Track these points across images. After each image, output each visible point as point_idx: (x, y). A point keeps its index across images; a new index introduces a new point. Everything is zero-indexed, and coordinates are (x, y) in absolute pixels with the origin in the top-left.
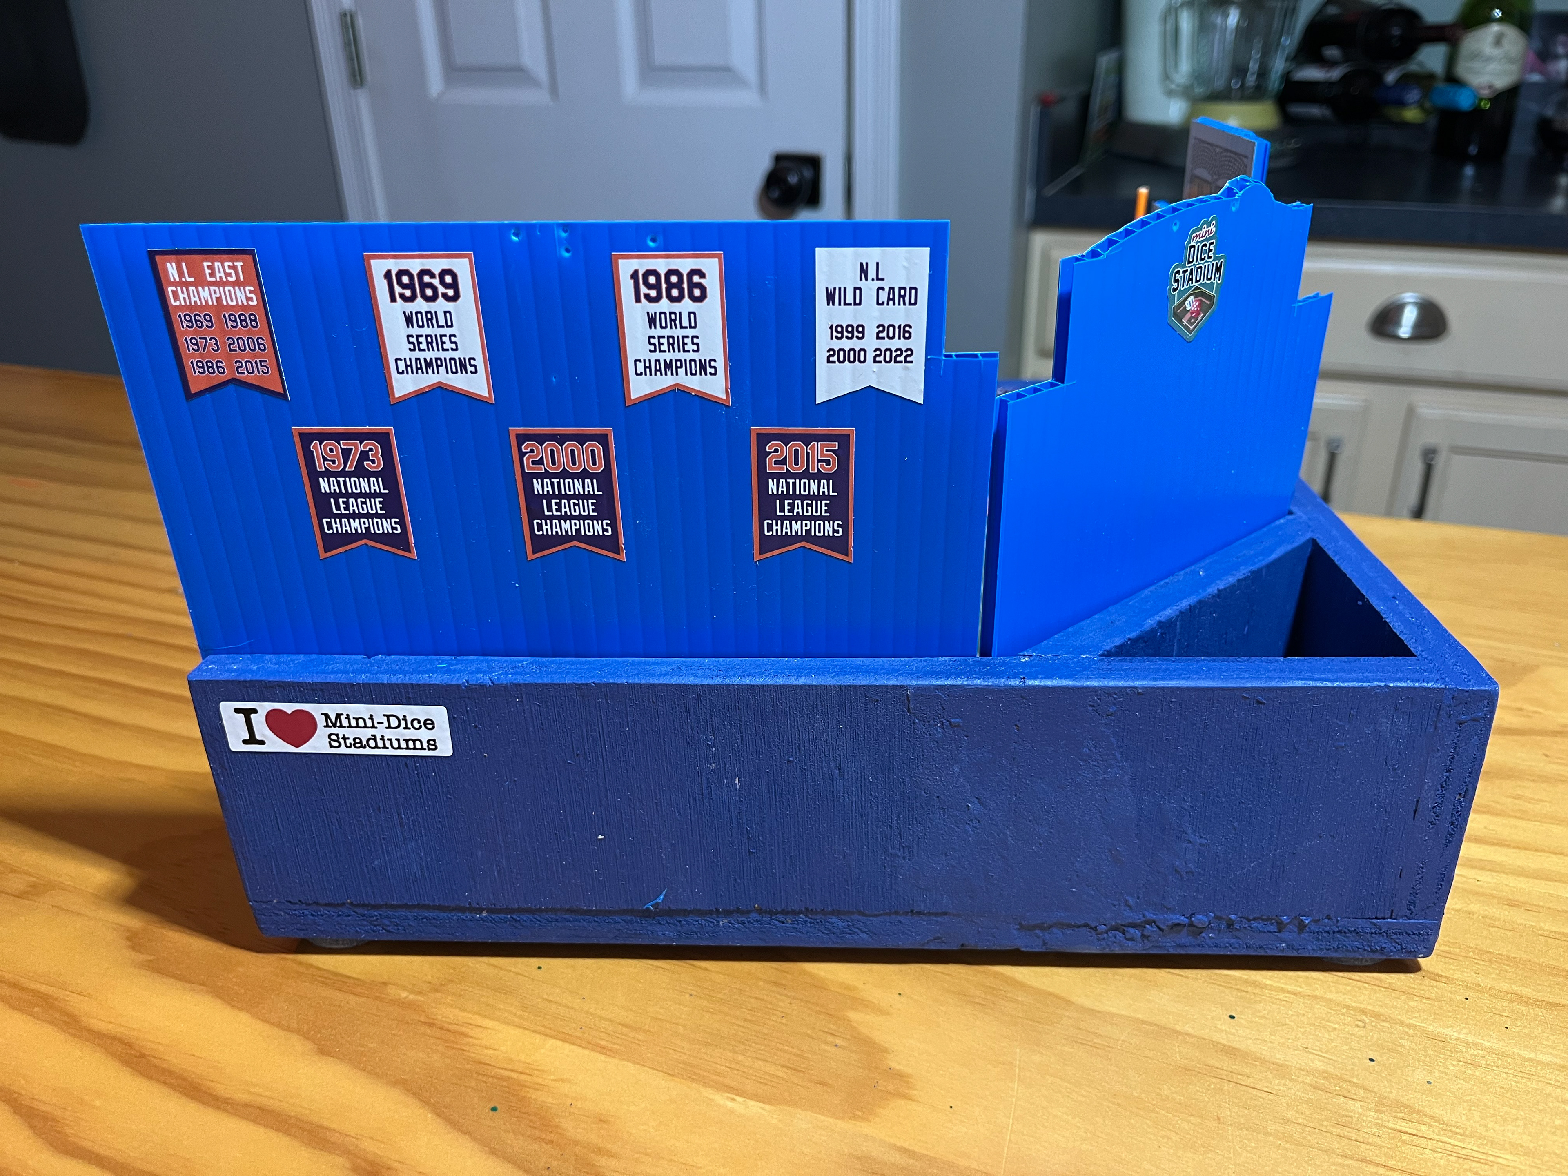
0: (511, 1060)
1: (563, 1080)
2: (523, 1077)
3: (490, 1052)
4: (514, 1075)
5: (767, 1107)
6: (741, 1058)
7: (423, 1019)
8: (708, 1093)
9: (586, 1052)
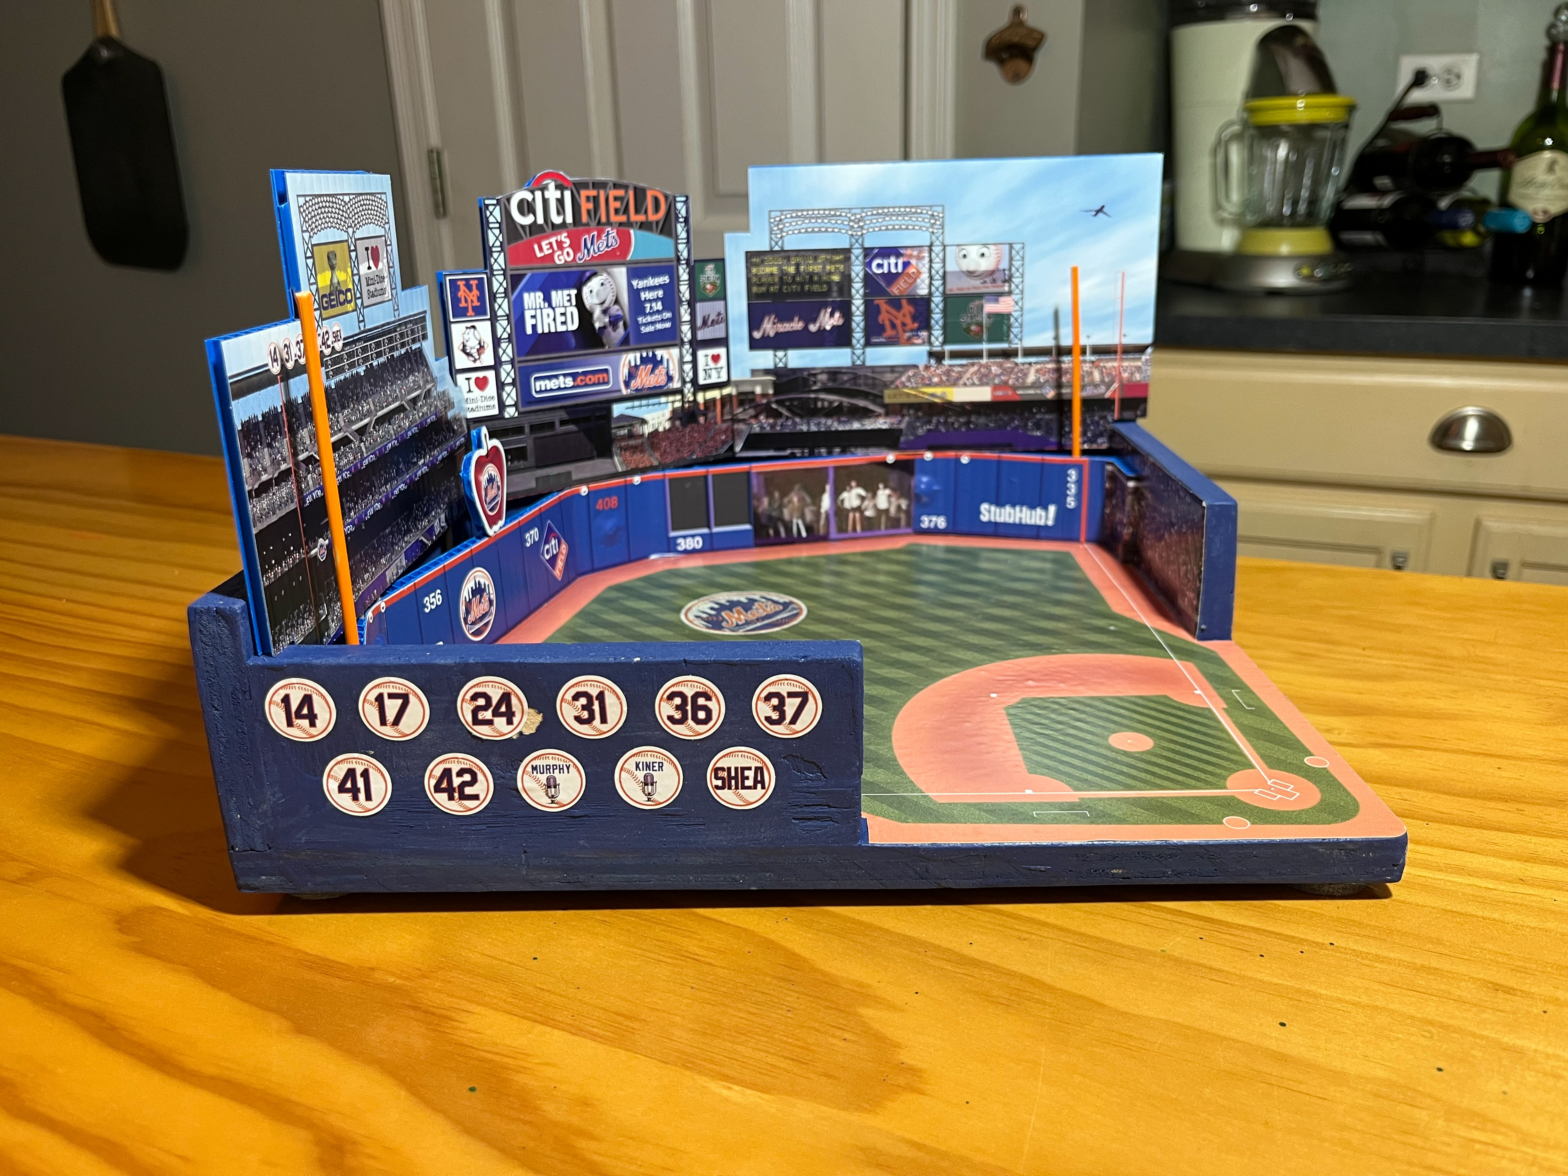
0: (496, 1044)
1: (548, 1064)
2: (509, 1061)
3: (473, 1035)
4: (498, 1058)
5: (766, 1096)
6: (740, 1048)
7: (407, 1003)
8: (702, 1081)
9: (576, 1038)
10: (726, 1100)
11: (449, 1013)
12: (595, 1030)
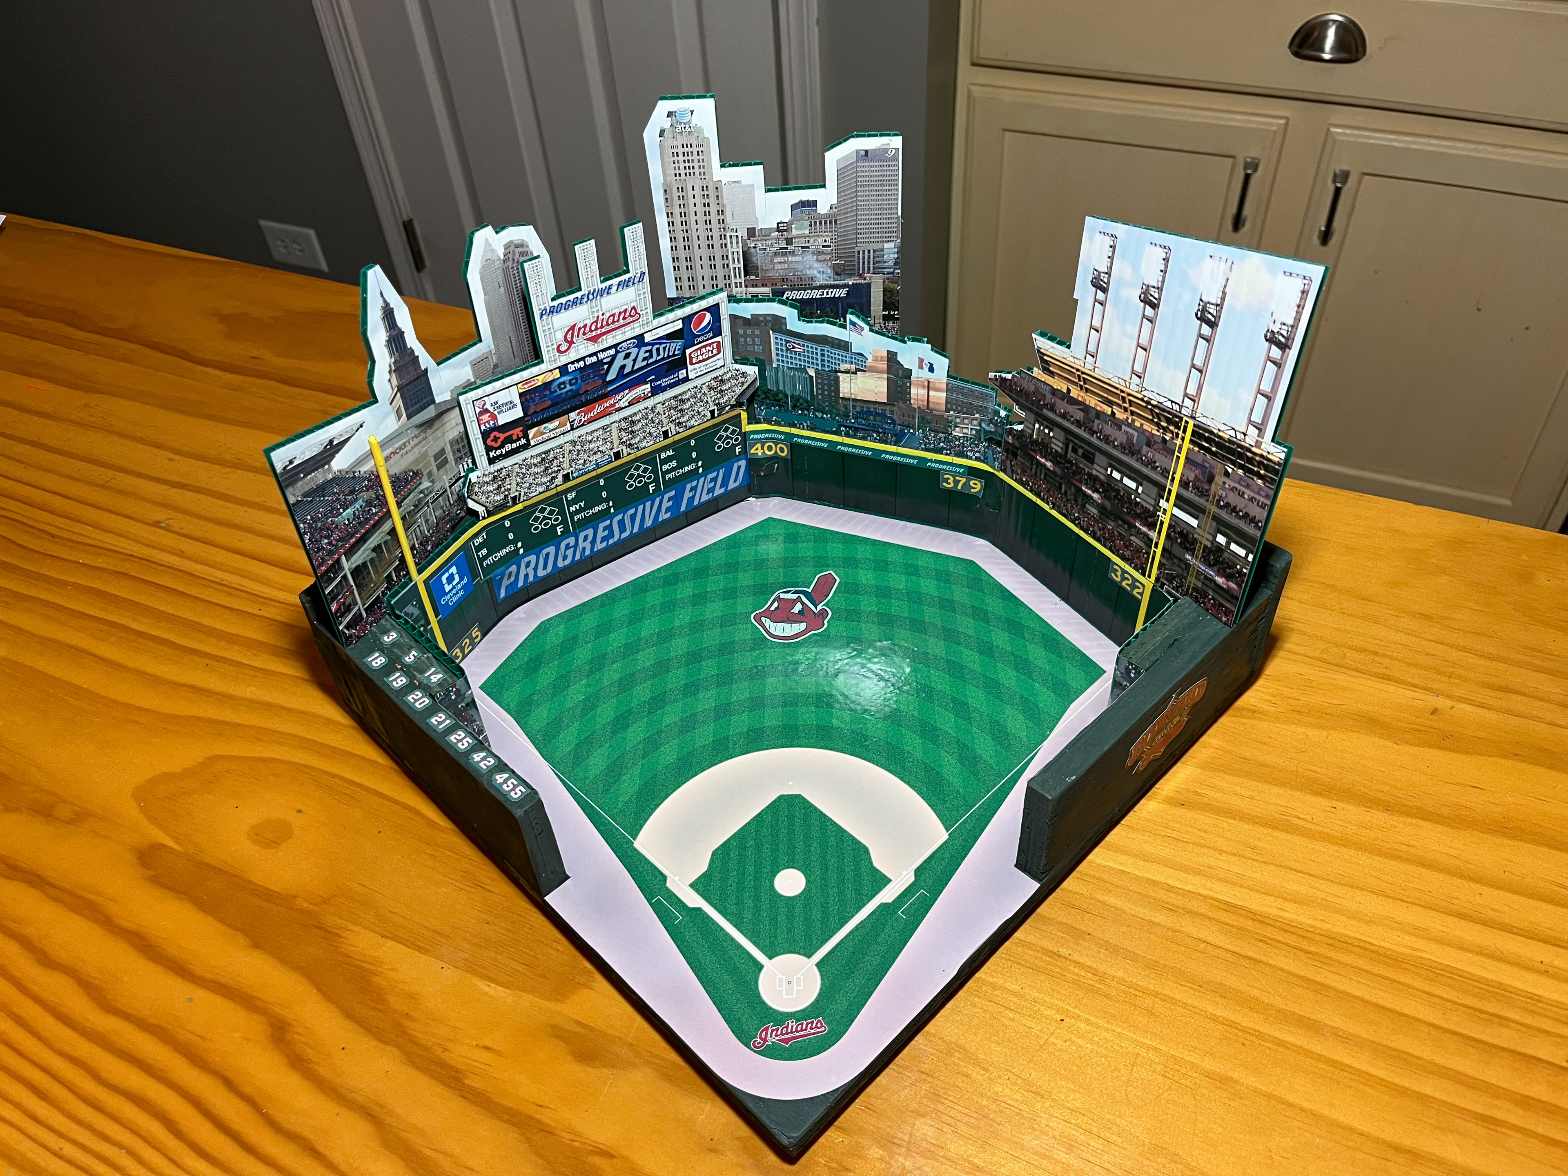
0: (365, 955)
1: (393, 969)
2: (372, 967)
3: (353, 948)
4: (365, 965)
5: (508, 991)
6: (499, 957)
7: (315, 923)
8: (476, 981)
9: (409, 950)
10: (486, 994)
11: (339, 932)
12: (420, 944)
